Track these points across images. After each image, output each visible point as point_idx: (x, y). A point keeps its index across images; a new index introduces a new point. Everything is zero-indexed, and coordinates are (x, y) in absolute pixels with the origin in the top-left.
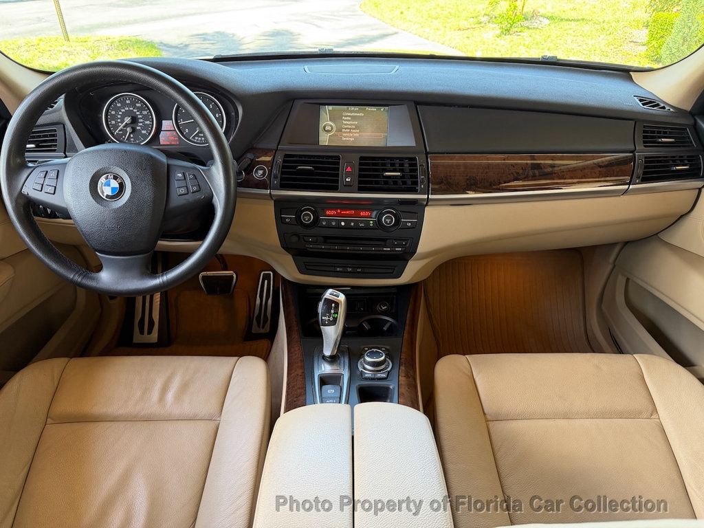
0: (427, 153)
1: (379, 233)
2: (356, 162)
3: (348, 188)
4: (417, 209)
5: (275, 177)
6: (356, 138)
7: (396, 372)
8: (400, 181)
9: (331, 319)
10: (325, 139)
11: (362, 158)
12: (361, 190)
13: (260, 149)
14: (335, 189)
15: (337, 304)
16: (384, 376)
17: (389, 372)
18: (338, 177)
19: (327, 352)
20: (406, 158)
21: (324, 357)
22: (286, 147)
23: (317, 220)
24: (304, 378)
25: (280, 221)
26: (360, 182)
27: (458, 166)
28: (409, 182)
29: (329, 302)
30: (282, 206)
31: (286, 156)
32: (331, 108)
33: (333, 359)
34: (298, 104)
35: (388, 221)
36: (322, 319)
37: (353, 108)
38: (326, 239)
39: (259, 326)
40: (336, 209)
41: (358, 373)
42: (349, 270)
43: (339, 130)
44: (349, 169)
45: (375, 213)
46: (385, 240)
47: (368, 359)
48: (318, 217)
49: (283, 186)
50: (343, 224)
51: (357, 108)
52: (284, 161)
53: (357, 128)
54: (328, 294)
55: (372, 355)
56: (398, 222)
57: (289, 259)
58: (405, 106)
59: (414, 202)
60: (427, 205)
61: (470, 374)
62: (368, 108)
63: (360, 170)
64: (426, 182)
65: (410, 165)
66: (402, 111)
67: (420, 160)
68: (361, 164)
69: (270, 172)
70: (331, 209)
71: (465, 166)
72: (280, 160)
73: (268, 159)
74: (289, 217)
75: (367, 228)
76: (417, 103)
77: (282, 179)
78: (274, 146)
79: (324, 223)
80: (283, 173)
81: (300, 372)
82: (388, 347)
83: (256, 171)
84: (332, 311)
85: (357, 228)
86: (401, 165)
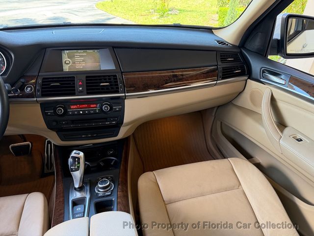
0: (122, 73)
1: (103, 115)
2: (84, 79)
3: (81, 93)
4: (121, 101)
5: (38, 91)
6: (83, 66)
7: (116, 190)
8: (110, 87)
9: (76, 167)
10: (66, 68)
11: (87, 77)
12: (88, 94)
13: (27, 76)
14: (74, 94)
15: (79, 159)
16: (109, 193)
17: (112, 190)
18: (75, 88)
19: (77, 186)
20: (112, 76)
21: (75, 189)
22: (43, 74)
23: (66, 112)
24: (64, 203)
25: (45, 115)
26: (87, 90)
27: (138, 78)
28: (115, 87)
29: (74, 158)
30: (44, 106)
31: (44, 79)
32: (67, 51)
33: (81, 189)
34: (48, 50)
35: (106, 108)
36: (71, 169)
37: (80, 51)
38: (73, 122)
39: (48, 169)
40: (76, 105)
41: (96, 194)
42: (90, 135)
43: (74, 63)
44: (80, 83)
45: (98, 105)
46: (106, 118)
47: (100, 186)
48: (66, 110)
49: (43, 95)
50: (81, 112)
51: (82, 51)
52: (43, 82)
53: (83, 61)
54: (74, 154)
55: (102, 183)
56: (111, 108)
57: (54, 134)
58: (108, 49)
59: (118, 98)
60: (125, 98)
61: (155, 181)
62: (88, 51)
63: (87, 83)
64: (123, 87)
65: (114, 79)
66: (106, 52)
67: (118, 76)
68: (87, 80)
69: (35, 88)
70: (74, 105)
71: (142, 78)
72: (40, 81)
73: (33, 81)
74: (50, 112)
75: (95, 113)
76: (114, 47)
77: (42, 92)
78: (36, 74)
79: (70, 113)
80: (42, 88)
81: (61, 199)
82: (112, 176)
83: (27, 89)
84: (77, 163)
85: (89, 114)
86: (110, 79)
